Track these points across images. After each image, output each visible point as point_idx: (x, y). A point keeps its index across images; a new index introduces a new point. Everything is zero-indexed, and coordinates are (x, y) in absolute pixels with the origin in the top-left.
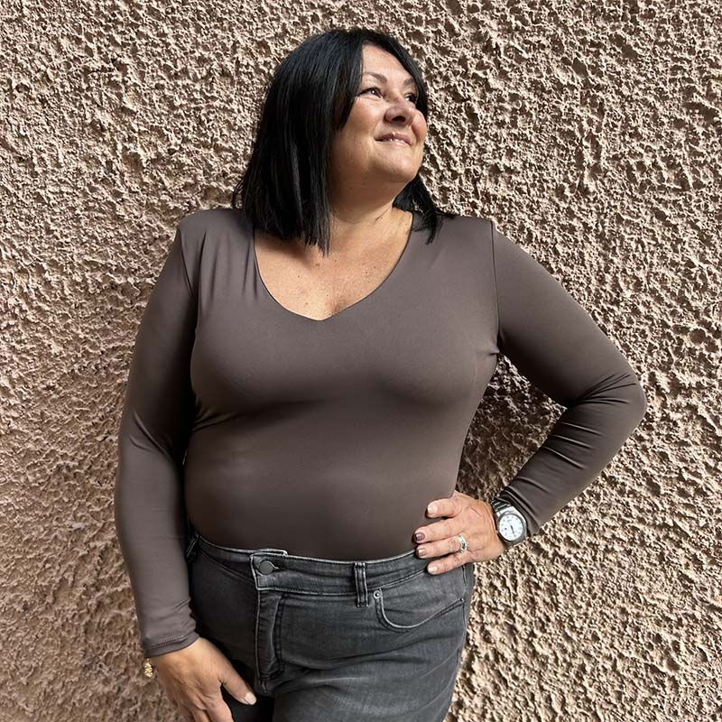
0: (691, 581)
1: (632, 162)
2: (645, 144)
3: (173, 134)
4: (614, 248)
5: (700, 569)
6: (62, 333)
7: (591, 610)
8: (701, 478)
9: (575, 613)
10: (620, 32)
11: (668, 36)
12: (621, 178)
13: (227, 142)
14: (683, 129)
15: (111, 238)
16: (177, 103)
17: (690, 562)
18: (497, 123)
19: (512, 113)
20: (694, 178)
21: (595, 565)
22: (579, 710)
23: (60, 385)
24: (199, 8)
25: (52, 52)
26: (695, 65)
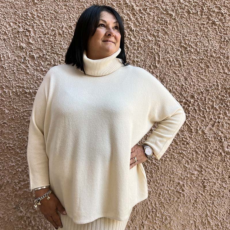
0: (187, 167)
1: (168, 60)
2: (171, 55)
3: (44, 50)
4: (164, 81)
5: (188, 164)
6: (9, 107)
7: (162, 177)
8: (188, 140)
9: (158, 178)
10: (163, 27)
11: (175, 29)
12: (165, 64)
13: (60, 52)
14: (179, 52)
15: (25, 79)
16: (46, 42)
17: (186, 163)
18: (134, 49)
19: (137, 47)
20: (183, 64)
21: (162, 165)
22: (160, 206)
23: (8, 122)
24: (52, 16)
25: (8, 26)
26: (182, 36)
